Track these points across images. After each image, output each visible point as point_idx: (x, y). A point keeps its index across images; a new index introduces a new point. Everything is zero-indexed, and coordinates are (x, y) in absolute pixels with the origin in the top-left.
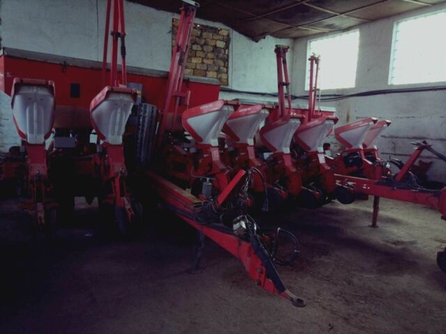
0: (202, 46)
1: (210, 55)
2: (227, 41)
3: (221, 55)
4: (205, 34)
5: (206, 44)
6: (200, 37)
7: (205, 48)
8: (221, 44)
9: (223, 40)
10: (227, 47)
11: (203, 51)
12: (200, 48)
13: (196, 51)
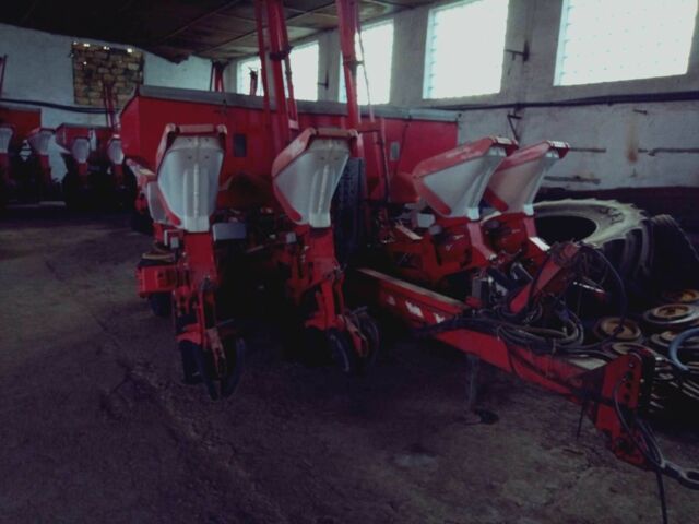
0: (110, 69)
1: (120, 78)
2: (141, 63)
3: (134, 78)
4: (112, 57)
5: (114, 66)
6: (108, 59)
7: (114, 70)
8: (134, 67)
9: (136, 63)
10: (141, 69)
11: (111, 73)
12: (107, 71)
13: (103, 74)
